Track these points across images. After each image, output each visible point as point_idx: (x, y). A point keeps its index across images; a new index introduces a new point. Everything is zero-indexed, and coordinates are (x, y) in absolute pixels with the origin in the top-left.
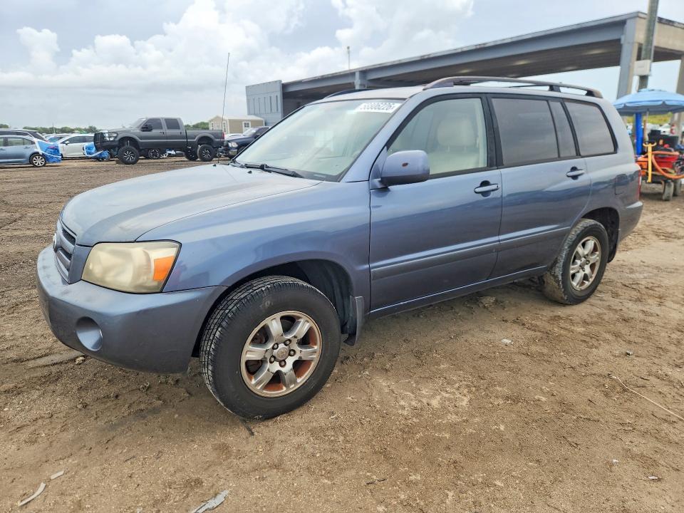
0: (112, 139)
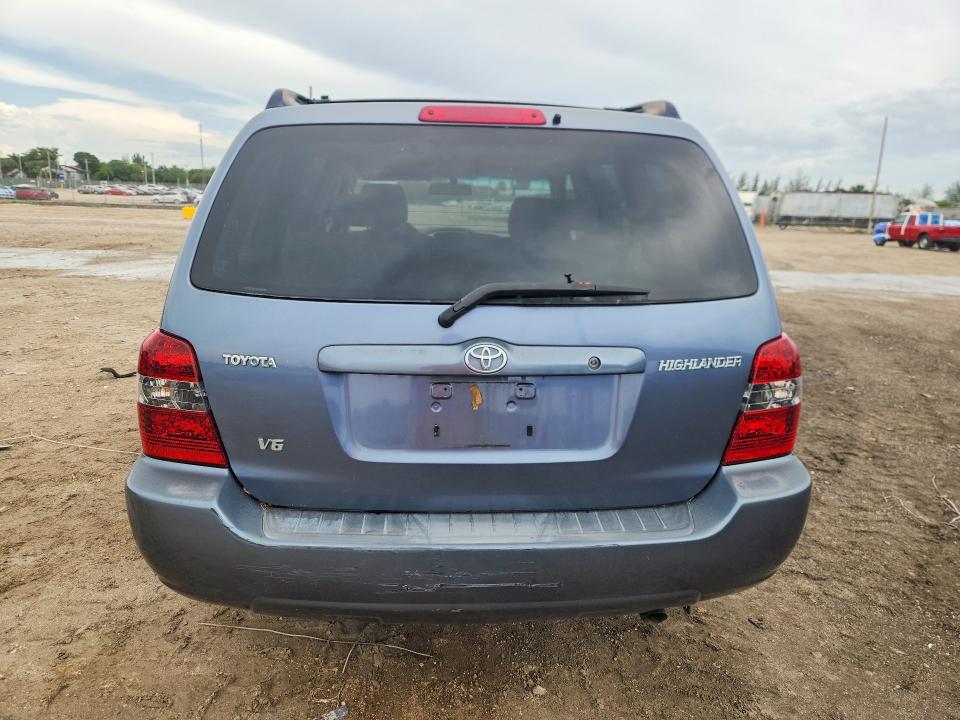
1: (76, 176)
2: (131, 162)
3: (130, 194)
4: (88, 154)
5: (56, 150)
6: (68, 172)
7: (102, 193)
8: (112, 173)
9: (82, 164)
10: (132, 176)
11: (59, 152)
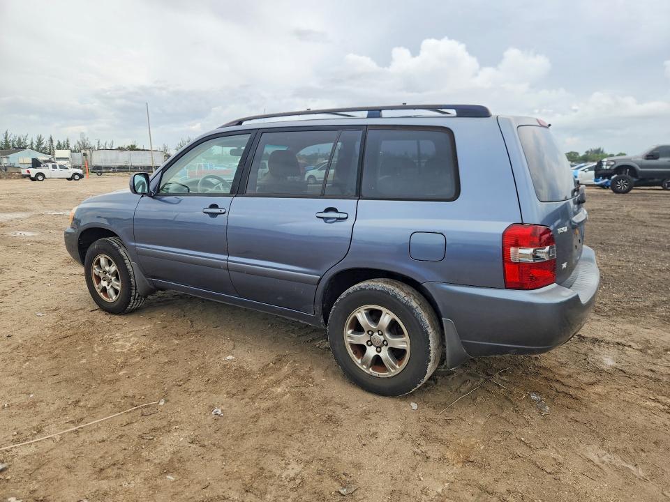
0: (608, 167)
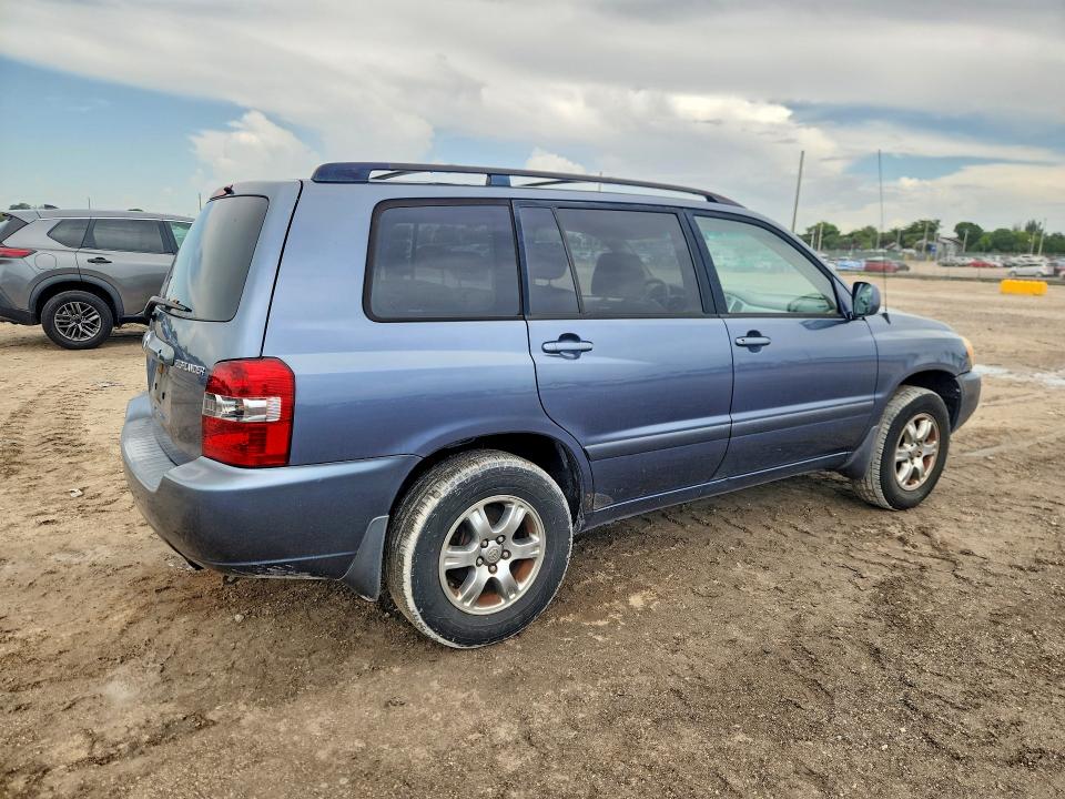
1: (952, 247)
2: (1023, 229)
3: (995, 266)
4: (971, 224)
5: (938, 221)
6: (945, 244)
7: (964, 266)
8: (990, 243)
9: (961, 236)
10: (1014, 246)
11: (941, 224)
